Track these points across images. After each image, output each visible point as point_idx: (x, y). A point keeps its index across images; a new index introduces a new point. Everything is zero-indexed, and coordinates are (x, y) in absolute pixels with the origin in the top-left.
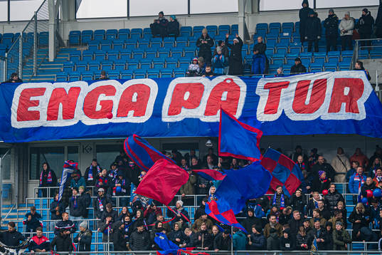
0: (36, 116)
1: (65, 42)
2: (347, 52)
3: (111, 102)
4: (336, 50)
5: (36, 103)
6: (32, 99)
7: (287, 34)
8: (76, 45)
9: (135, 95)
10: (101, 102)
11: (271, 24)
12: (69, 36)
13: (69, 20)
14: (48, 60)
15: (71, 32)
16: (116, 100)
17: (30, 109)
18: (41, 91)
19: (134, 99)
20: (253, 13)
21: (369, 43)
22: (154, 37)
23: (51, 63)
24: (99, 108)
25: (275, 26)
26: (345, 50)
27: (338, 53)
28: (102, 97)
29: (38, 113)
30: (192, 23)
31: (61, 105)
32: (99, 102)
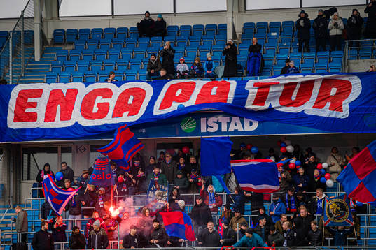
0: (33, 117)
1: (49, 41)
2: (336, 53)
3: (108, 104)
4: (325, 50)
5: (34, 105)
6: (30, 100)
7: (275, 34)
8: (61, 44)
9: (131, 98)
10: (98, 104)
11: (258, 23)
12: (53, 34)
13: (52, 18)
14: (34, 59)
15: (55, 31)
16: (112, 102)
17: (28, 110)
18: (38, 93)
19: (130, 101)
20: (239, 12)
21: (358, 44)
22: (140, 37)
23: (37, 62)
24: (95, 110)
25: (262, 25)
26: (334, 50)
27: (327, 53)
28: (99, 100)
29: (36, 114)
30: (178, 22)
31: (59, 107)
32: (95, 105)
